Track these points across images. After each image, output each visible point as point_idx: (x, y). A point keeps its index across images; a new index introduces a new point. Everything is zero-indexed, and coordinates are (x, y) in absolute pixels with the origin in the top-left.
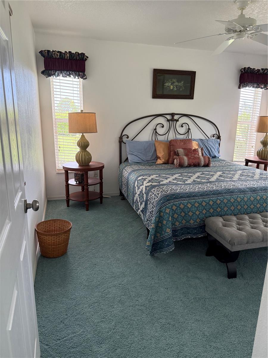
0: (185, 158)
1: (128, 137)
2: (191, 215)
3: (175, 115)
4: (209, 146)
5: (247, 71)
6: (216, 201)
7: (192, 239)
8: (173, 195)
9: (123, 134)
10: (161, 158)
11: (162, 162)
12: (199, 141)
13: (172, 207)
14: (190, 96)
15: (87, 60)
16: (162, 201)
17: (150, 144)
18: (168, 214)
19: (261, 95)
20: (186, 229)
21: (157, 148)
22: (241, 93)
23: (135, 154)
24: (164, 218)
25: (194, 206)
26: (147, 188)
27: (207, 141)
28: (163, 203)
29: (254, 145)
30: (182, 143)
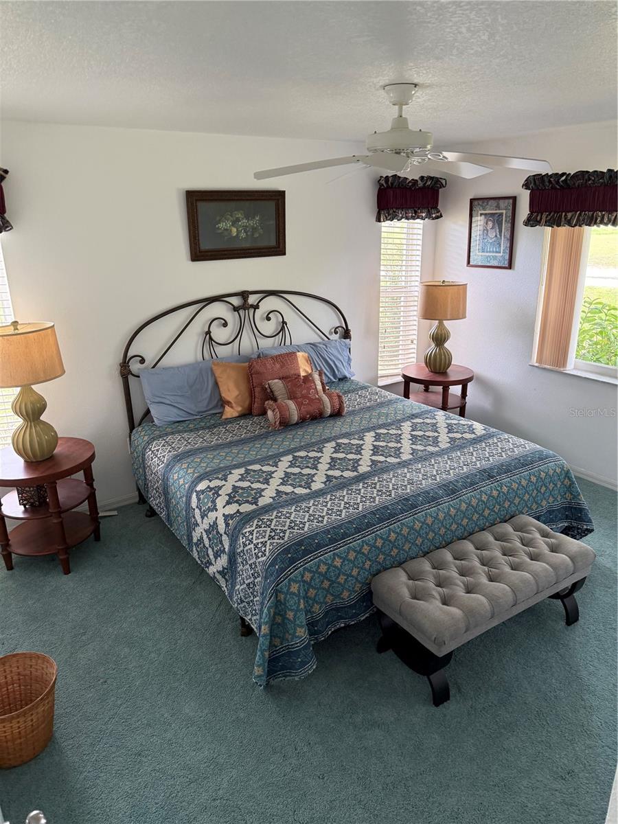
0: (292, 405)
1: (143, 361)
2: (342, 581)
3: (250, 296)
4: (329, 358)
5: (392, 184)
6: (388, 537)
7: (347, 627)
8: (300, 543)
9: (130, 354)
10: (234, 405)
11: (235, 414)
12: (309, 348)
13: (303, 577)
14: (278, 249)
15: (6, 180)
16: (277, 567)
17: (201, 371)
18: (296, 596)
19: (421, 232)
20: (335, 612)
21: (219, 380)
22: (383, 229)
23: (168, 402)
24: (287, 605)
25: (347, 560)
26: (230, 522)
27: (324, 346)
28: (282, 570)
29: (415, 337)
30: (278, 366)
